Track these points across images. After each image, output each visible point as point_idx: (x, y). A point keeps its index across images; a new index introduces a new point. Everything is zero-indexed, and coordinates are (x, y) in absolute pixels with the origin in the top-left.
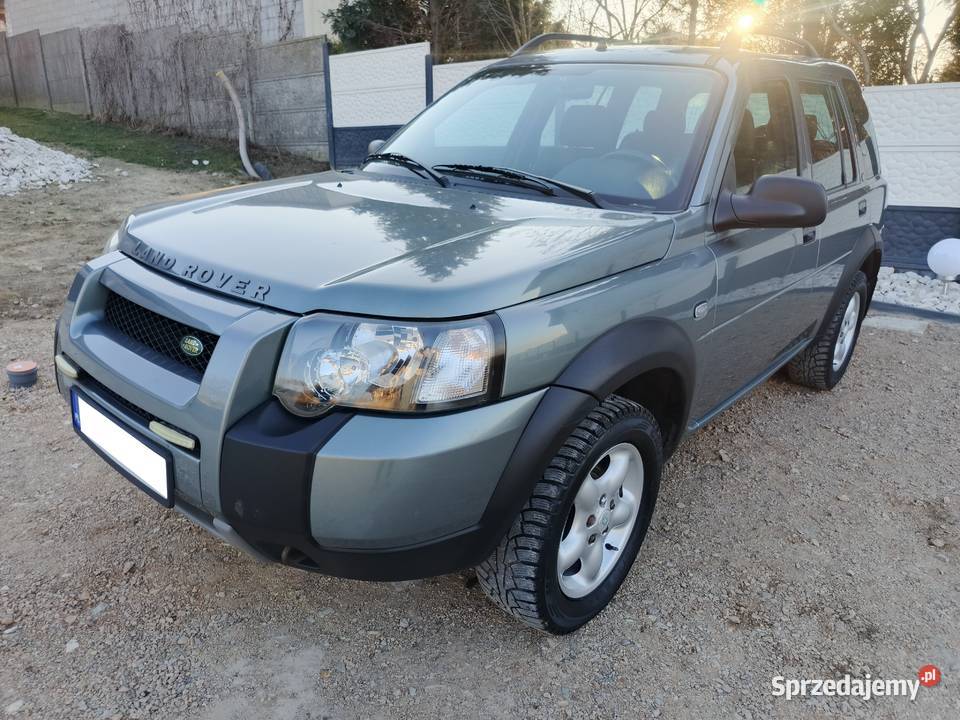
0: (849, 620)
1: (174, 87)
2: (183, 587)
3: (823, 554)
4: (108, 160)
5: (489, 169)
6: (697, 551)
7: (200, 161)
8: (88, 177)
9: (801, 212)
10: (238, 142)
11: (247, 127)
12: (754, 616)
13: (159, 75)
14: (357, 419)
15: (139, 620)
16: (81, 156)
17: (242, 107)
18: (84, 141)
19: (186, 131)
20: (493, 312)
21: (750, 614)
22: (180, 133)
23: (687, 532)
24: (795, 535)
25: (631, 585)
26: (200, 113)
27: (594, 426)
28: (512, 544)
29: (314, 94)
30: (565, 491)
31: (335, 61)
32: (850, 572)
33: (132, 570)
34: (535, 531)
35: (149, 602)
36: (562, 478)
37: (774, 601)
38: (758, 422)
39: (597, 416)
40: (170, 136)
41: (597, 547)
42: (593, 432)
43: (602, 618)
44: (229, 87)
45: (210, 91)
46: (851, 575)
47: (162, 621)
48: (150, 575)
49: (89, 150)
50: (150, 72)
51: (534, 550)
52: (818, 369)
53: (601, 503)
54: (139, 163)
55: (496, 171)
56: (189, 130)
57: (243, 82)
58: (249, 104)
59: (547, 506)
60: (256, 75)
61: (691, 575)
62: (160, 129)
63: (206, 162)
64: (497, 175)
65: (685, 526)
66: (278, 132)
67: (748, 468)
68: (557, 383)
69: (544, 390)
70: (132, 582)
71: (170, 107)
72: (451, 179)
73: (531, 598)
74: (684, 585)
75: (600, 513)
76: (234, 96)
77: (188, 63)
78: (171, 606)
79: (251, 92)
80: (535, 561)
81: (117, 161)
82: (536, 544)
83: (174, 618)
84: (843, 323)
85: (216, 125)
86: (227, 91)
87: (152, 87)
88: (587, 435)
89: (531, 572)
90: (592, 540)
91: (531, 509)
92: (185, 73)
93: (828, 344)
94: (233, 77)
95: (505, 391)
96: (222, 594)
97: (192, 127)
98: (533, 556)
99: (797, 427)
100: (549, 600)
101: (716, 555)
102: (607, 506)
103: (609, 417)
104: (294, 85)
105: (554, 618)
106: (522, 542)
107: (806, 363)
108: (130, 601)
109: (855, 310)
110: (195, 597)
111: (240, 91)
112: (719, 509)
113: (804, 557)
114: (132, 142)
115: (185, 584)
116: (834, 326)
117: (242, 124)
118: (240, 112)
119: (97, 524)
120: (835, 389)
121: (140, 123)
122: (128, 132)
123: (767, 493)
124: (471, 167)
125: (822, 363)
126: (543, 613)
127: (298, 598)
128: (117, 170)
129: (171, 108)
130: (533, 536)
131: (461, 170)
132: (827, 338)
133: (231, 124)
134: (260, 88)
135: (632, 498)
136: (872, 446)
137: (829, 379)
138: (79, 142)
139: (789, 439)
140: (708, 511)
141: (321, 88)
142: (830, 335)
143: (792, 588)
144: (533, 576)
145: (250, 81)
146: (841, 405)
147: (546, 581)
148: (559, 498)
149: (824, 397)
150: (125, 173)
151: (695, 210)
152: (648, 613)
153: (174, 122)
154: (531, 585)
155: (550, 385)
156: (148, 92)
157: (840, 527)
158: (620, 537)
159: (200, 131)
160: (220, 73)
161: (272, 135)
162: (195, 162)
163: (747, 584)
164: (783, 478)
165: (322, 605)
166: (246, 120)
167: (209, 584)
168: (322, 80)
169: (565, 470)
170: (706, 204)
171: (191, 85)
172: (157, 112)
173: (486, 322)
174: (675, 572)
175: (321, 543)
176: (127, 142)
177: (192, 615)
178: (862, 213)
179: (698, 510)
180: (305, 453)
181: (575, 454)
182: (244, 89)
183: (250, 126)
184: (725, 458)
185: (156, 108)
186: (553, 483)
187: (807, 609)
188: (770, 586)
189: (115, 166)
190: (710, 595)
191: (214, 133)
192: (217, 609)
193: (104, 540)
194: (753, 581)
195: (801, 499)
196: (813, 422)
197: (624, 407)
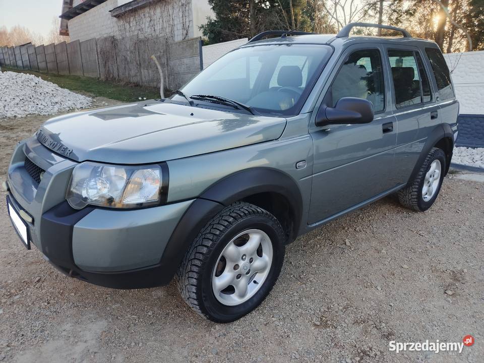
0: (380, 328)
1: (135, 64)
2: (57, 290)
3: (381, 295)
4: (101, 98)
6: (313, 288)
7: (142, 98)
8: (89, 106)
9: (359, 116)
10: (160, 88)
11: (165, 81)
12: (328, 322)
13: (128, 58)
14: (96, 210)
15: (33, 303)
16: (89, 96)
17: (163, 72)
18: (93, 90)
19: (139, 84)
20: (165, 162)
21: (327, 321)
22: (137, 85)
23: (311, 279)
24: (369, 284)
25: (269, 303)
26: (145, 75)
27: (231, 220)
28: (187, 275)
29: (195, 65)
30: (211, 250)
31: (205, 49)
32: (392, 304)
33: (38, 281)
34: (195, 269)
35: (40, 295)
36: (209, 243)
37: (342, 316)
38: (374, 226)
39: (234, 215)
40: (132, 86)
41: (243, 281)
42: (229, 222)
43: (248, 317)
44: (157, 62)
45: (150, 65)
46: (391, 306)
47: (43, 304)
48: (45, 284)
49: (94, 94)
50: (125, 57)
51: (195, 279)
52: (413, 200)
53: (242, 258)
54: (115, 99)
56: (141, 84)
57: (164, 60)
58: (166, 71)
59: (201, 257)
60: (170, 57)
61: (304, 300)
62: (128, 83)
63: (145, 98)
64: (216, 100)
65: (313, 276)
66: (179, 83)
67: (358, 249)
68: (201, 197)
69: (192, 201)
70: (36, 286)
71: (133, 73)
72: (196, 102)
73: (196, 302)
74: (298, 305)
75: (242, 263)
76: (159, 67)
77: (141, 52)
78: (49, 298)
79: (167, 65)
80: (195, 284)
81: (105, 98)
82: (195, 276)
83: (48, 303)
84: (427, 175)
85: (152, 81)
86: (156, 65)
87: (125, 64)
88: (226, 223)
89: (194, 289)
90: (239, 276)
91: (195, 259)
92: (139, 57)
93: (417, 187)
94: (159, 58)
95: (169, 200)
96: (73, 294)
97: (142, 82)
98: (194, 281)
99: (395, 229)
100: (206, 304)
101: (322, 291)
102: (247, 260)
103: (240, 215)
104: (186, 61)
105: (212, 314)
106: (191, 274)
107: (407, 197)
108: (32, 295)
109: (437, 168)
110: (61, 295)
111: (162, 65)
112: (334, 269)
113: (369, 295)
114: (114, 89)
115: (58, 289)
116: (420, 177)
117: (162, 80)
118: (161, 74)
119: (32, 260)
120: (427, 211)
121: (119, 81)
122: (114, 85)
123: (364, 262)
125: (415, 197)
126: (203, 310)
127: (106, 298)
128: (104, 102)
129: (134, 74)
130: (195, 272)
132: (417, 183)
133: (158, 81)
134: (172, 63)
135: (267, 258)
136: (435, 241)
137: (423, 206)
138: (91, 90)
139: (389, 236)
140: (327, 269)
141: (198, 62)
142: (418, 182)
143: (355, 310)
144: (195, 291)
145: (167, 59)
146: (426, 220)
147: (203, 295)
148: (208, 253)
149: (419, 215)
150: (106, 104)
151: (303, 116)
152: (273, 317)
153: (134, 80)
154: (194, 296)
155: (197, 197)
156: (123, 66)
157: (397, 281)
158: (261, 278)
159: (145, 84)
160: (153, 57)
161: (176, 85)
162: (140, 98)
163: (332, 306)
164: (376, 255)
165: (116, 302)
166: (165, 78)
167: (69, 290)
168: (199, 58)
169: (212, 240)
170: (311, 112)
171: (142, 62)
172: (127, 75)
174: (296, 298)
175: (81, 268)
176: (112, 90)
177: (57, 303)
178: (433, 117)
179: (322, 268)
180: (70, 225)
181: (218, 233)
182: (164, 63)
183: (167, 82)
184: (348, 244)
185: (127, 73)
186: (206, 246)
187: (359, 321)
188: (344, 308)
189: (103, 101)
190: (310, 311)
191: (152, 84)
192: (69, 301)
193: (34, 267)
194: (336, 305)
195: (381, 266)
196: (406, 227)
197: (251, 211)
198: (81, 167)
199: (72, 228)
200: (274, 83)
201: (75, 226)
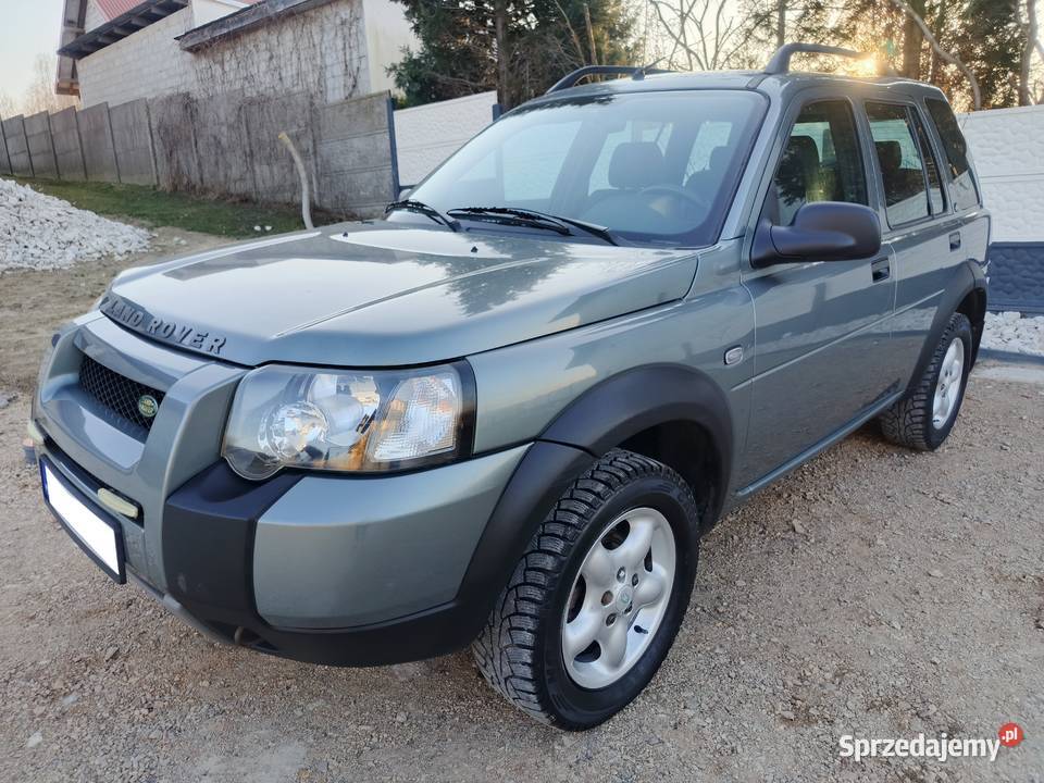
0: (928, 717)
1: (239, 152)
2: (165, 675)
3: (905, 639)
4: (169, 229)
5: (503, 211)
6: (754, 635)
7: (263, 227)
8: (145, 247)
9: (851, 242)
10: (301, 205)
11: (311, 190)
12: (812, 711)
13: (224, 141)
14: (307, 481)
15: (112, 712)
16: (142, 226)
17: (306, 169)
18: (145, 212)
19: (251, 196)
20: (463, 358)
21: (808, 709)
22: (245, 199)
23: (743, 614)
24: (872, 617)
25: (668, 676)
26: (265, 177)
27: (600, 488)
28: (506, 624)
29: (379, 152)
30: (563, 562)
31: (397, 114)
32: (935, 659)
33: (114, 657)
34: (530, 608)
35: (126, 691)
36: (559, 546)
37: (838, 693)
38: (843, 487)
39: (604, 476)
40: (234, 203)
41: (618, 629)
42: (598, 494)
43: (630, 712)
44: (292, 148)
45: (275, 155)
46: (935, 663)
47: (137, 712)
48: (132, 662)
49: (152, 220)
50: (215, 138)
51: (529, 631)
52: (915, 426)
53: (618, 577)
54: (200, 231)
55: (511, 212)
56: (254, 196)
57: (307, 143)
58: (313, 167)
59: (542, 579)
60: (320, 136)
61: (742, 663)
62: (225, 196)
63: (268, 228)
65: (744, 607)
66: (343, 194)
67: (825, 539)
68: (543, 438)
69: (527, 446)
70: (112, 670)
71: (235, 172)
72: (464, 223)
73: (529, 687)
74: (732, 674)
75: (618, 589)
76: (297, 158)
77: (252, 125)
78: (149, 696)
79: (315, 153)
80: (531, 644)
81: (178, 230)
82: (531, 624)
83: (150, 709)
84: (942, 373)
85: (280, 189)
86: (290, 154)
87: (217, 154)
88: (590, 498)
89: (526, 656)
90: (610, 620)
91: (526, 584)
92: (249, 138)
93: (924, 397)
94: (296, 138)
95: (477, 448)
96: (206, 683)
97: (258, 193)
98: (528, 638)
99: (889, 493)
100: (552, 691)
101: (775, 640)
102: (628, 580)
103: (619, 477)
104: (358, 143)
105: (562, 711)
106: (516, 621)
107: (901, 421)
108: (106, 691)
109: (957, 357)
110: (177, 686)
111: (304, 154)
112: (785, 588)
113: (881, 642)
114: (194, 210)
115: (168, 672)
116: (930, 376)
117: (305, 187)
118: (303, 175)
119: (87, 608)
120: (940, 450)
121: (205, 191)
122: (192, 200)
123: (844, 568)
124: (486, 210)
125: (919, 419)
126: (546, 704)
127: (288, 688)
128: (176, 239)
129: (235, 174)
130: (526, 615)
131: (476, 214)
132: (923, 390)
133: (296, 188)
134: (324, 149)
135: (664, 572)
136: (977, 513)
137: (931, 439)
138: (142, 212)
139: (878, 506)
140: (772, 589)
141: (386, 145)
142: (925, 387)
143: (861, 679)
144: (529, 661)
145: (314, 141)
146: (945, 467)
147: (546, 667)
148: (557, 570)
149: (925, 459)
150: (183, 242)
151: (726, 243)
152: (685, 707)
153: (238, 188)
154: (527, 672)
155: (535, 439)
156: (213, 160)
157: (928, 608)
158: (652, 619)
159: (265, 197)
160: (283, 136)
161: (337, 197)
162: (257, 228)
163: (808, 674)
164: (866, 551)
165: (315, 696)
166: (310, 183)
167: (194, 672)
168: (388, 137)
169: (563, 538)
170: (740, 237)
171: (255, 149)
172: (222, 179)
173: (453, 370)
174: (724, 660)
175: (271, 622)
176: (190, 211)
177: (171, 707)
179: (759, 588)
180: (246, 519)
181: (575, 520)
182: (308, 150)
183: (315, 190)
184: (799, 529)
185: (222, 174)
186: (550, 553)
187: (877, 703)
188: (835, 676)
189: (173, 235)
190: (763, 687)
191: (279, 198)
192: (198, 701)
193: (93, 623)
194: (816, 670)
195: (884, 575)
196: (908, 487)
197: (638, 466)
198: (257, 378)
199: (251, 527)
200: (600, 180)
201: (261, 521)
